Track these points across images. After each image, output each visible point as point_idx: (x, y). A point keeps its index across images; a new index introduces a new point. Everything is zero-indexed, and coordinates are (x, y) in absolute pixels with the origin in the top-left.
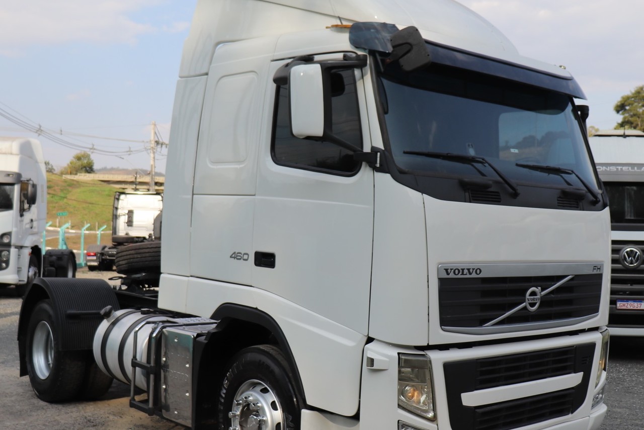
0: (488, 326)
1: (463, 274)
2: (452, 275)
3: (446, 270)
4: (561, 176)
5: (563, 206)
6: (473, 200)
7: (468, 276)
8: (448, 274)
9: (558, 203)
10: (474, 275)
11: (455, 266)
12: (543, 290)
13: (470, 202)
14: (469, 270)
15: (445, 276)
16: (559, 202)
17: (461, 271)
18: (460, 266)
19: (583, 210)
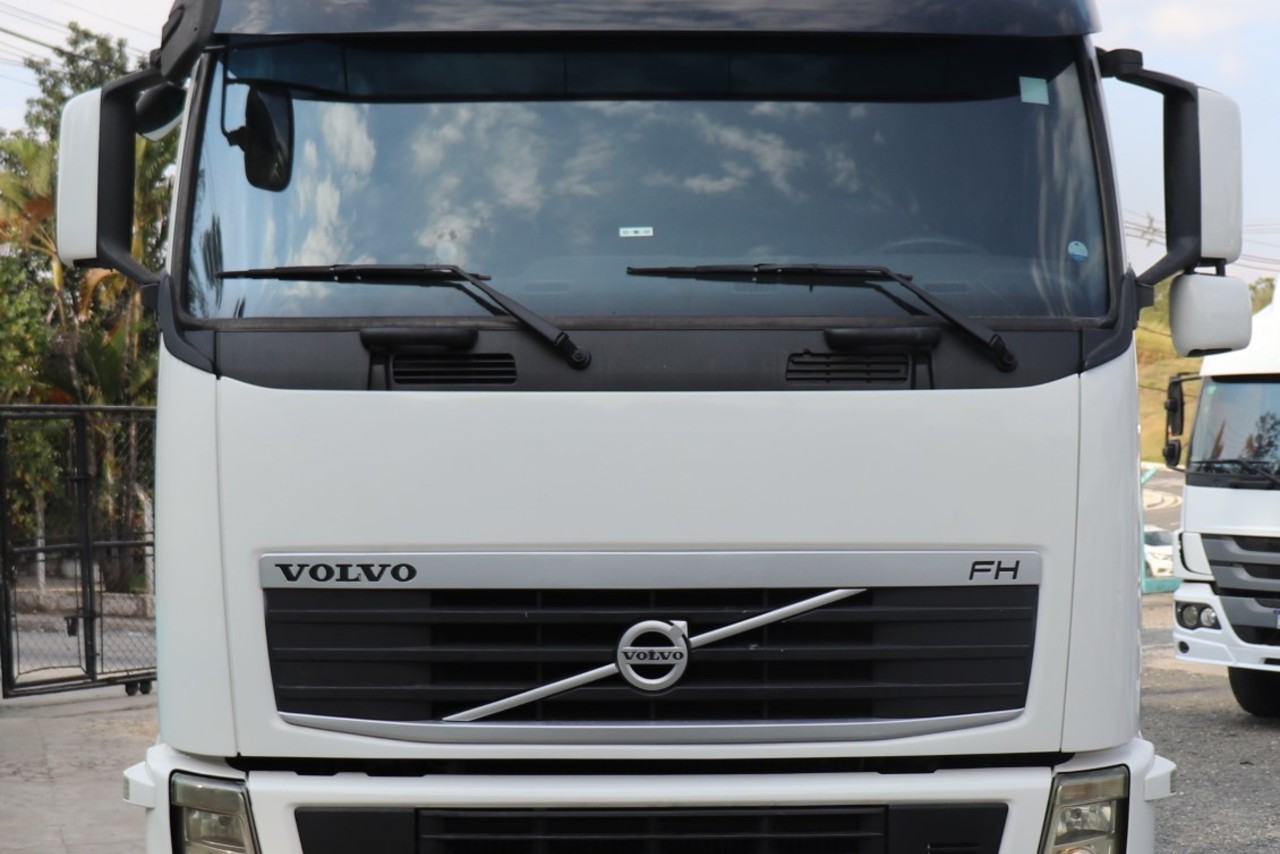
0: (458, 722)
1: (344, 577)
2: (305, 582)
3: (285, 568)
4: (879, 289)
5: (828, 380)
6: (399, 381)
7: (365, 584)
8: (290, 577)
9: (788, 371)
10: (387, 582)
11: (313, 557)
12: (694, 630)
13: (388, 388)
14: (366, 568)
15: (280, 581)
16: (793, 367)
17: (337, 571)
18: (334, 557)
19: (932, 387)
